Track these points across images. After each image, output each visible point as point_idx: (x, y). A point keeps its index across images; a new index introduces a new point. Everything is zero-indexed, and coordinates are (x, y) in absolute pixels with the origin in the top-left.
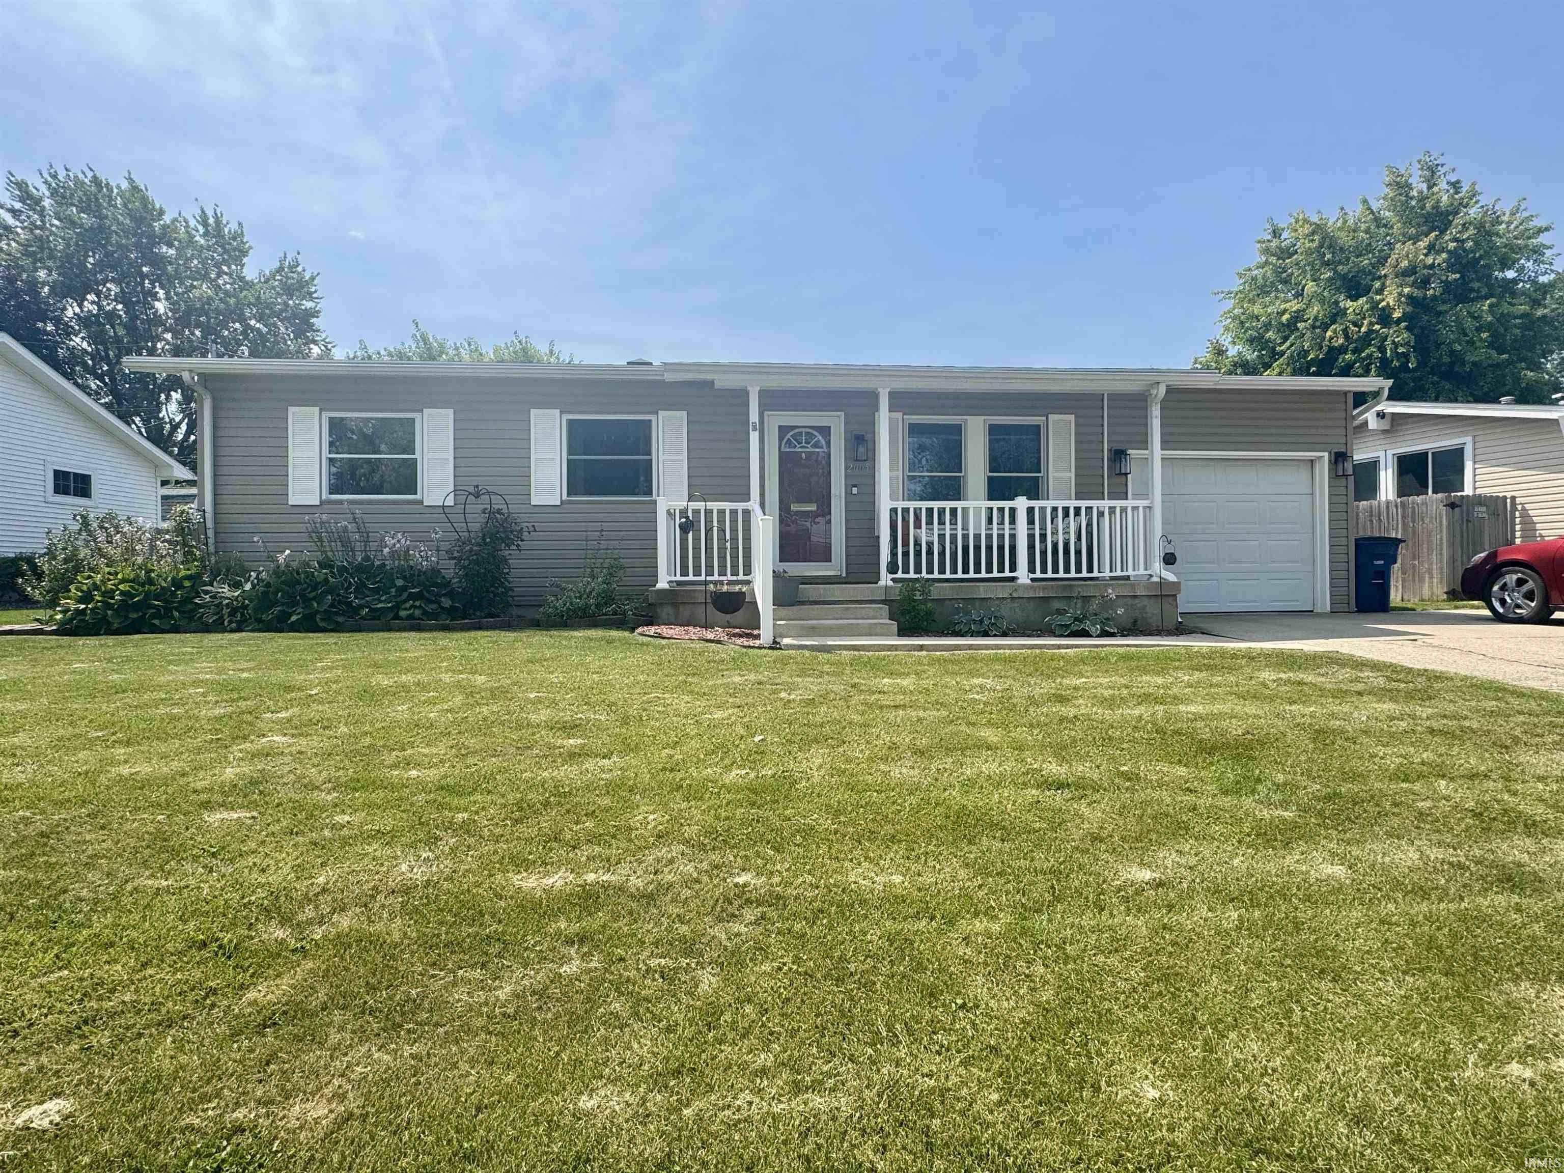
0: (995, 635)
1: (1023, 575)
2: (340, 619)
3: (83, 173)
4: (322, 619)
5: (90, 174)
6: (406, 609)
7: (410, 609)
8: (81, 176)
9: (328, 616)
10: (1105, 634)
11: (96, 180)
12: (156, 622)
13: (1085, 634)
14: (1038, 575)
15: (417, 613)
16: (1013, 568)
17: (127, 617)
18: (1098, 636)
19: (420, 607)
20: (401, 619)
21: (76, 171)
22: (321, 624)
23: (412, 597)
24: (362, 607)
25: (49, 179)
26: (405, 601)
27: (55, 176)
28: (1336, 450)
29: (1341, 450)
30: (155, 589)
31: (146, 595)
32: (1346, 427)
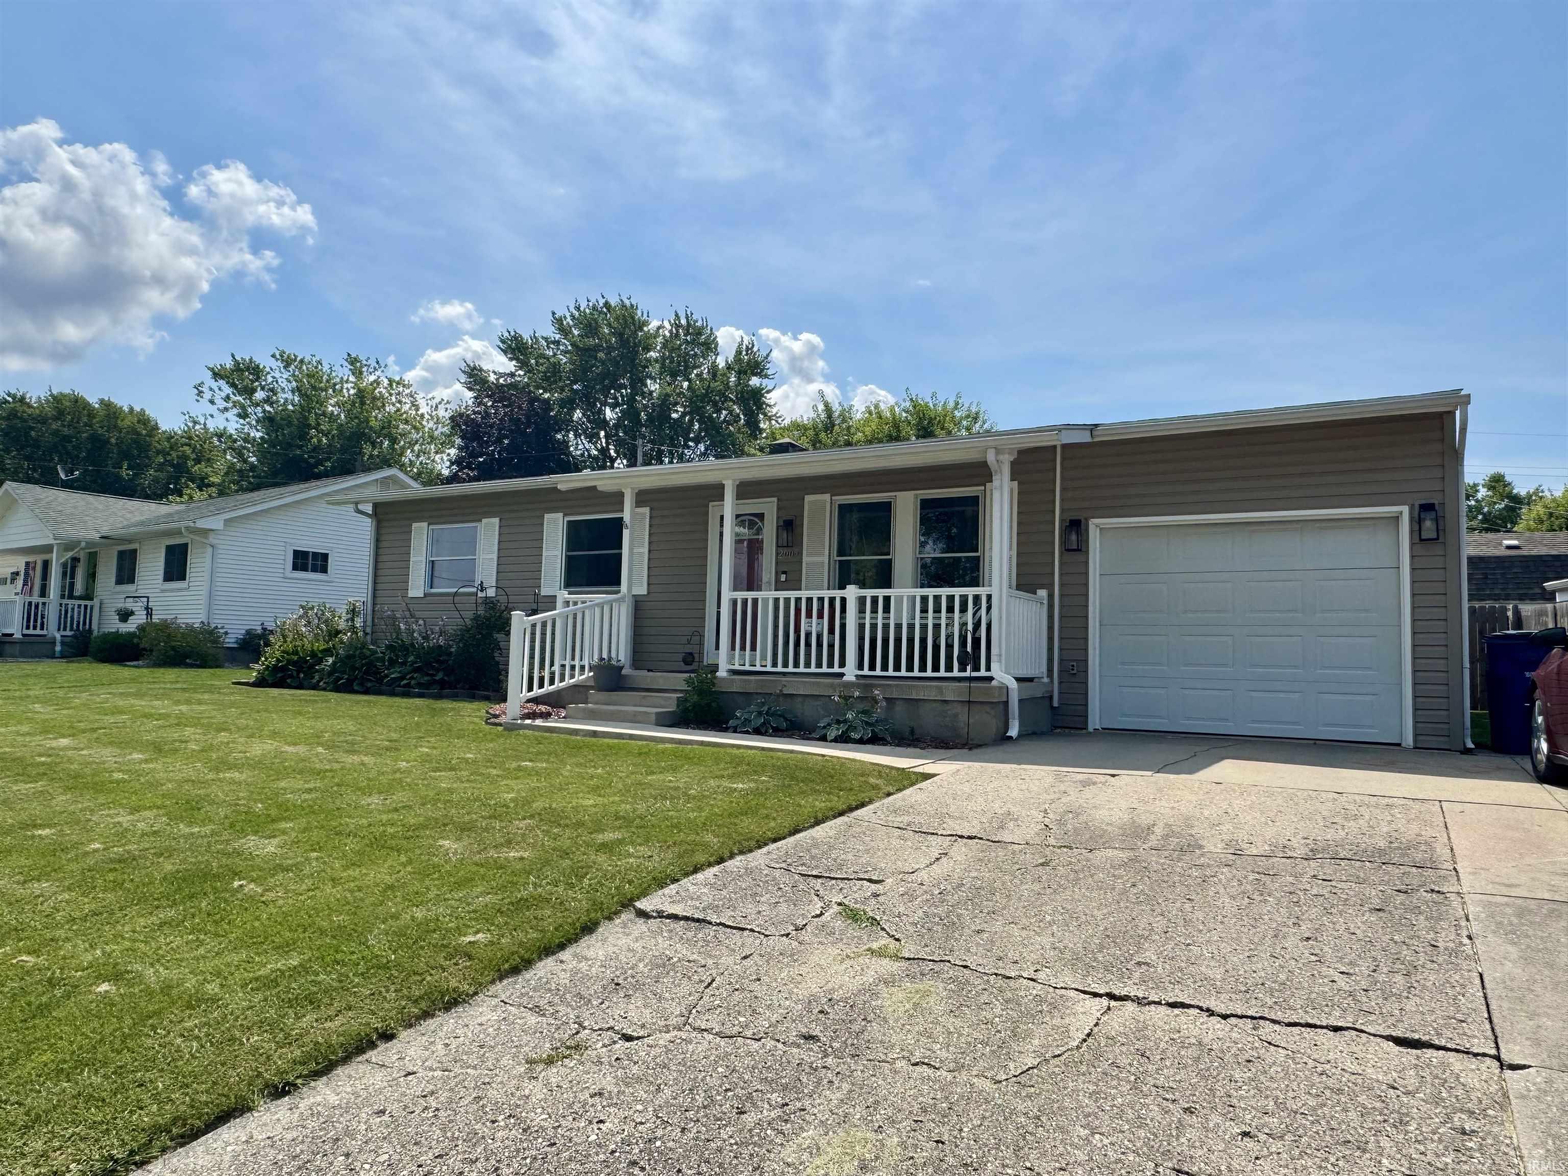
1: (850, 672)
2: (369, 685)
3: (599, 302)
5: (603, 302)
6: (407, 680)
7: (409, 679)
8: (597, 304)
10: (844, 739)
11: (606, 305)
14: (866, 672)
15: (413, 683)
16: (842, 664)
19: (416, 678)
21: (594, 299)
22: (356, 688)
23: (416, 670)
25: (575, 312)
26: (410, 673)
27: (578, 308)
28: (1423, 502)
29: (1432, 501)
30: (296, 658)
31: (289, 662)
32: (1443, 466)
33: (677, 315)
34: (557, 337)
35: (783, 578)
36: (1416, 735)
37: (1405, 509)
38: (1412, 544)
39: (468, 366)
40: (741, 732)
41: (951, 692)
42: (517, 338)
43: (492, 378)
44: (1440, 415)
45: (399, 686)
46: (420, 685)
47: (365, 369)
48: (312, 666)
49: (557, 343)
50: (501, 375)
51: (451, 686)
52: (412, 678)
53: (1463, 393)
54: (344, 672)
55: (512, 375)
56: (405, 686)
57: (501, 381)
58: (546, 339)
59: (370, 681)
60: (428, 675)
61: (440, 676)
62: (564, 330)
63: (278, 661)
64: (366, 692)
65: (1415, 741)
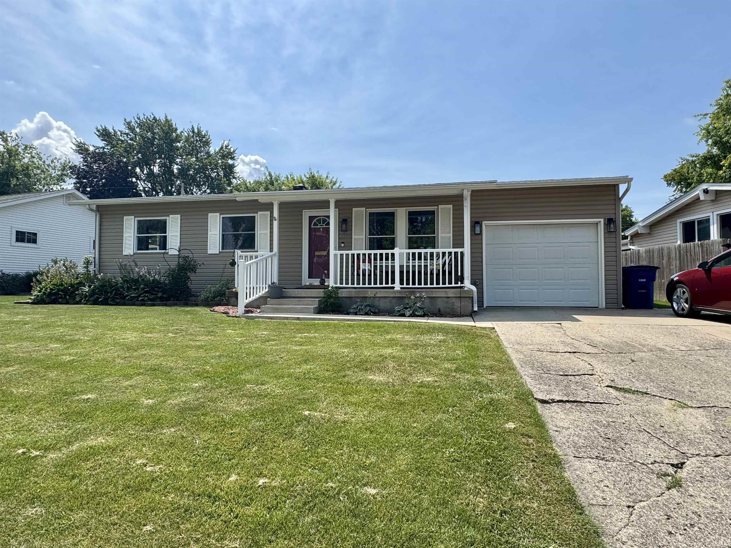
0: (362, 315)
1: (397, 286)
2: (118, 301)
3: (150, 116)
4: (111, 301)
5: (152, 116)
6: (142, 297)
7: (143, 297)
8: (149, 117)
9: (113, 299)
10: (413, 315)
11: (155, 118)
12: (60, 300)
13: (403, 315)
14: (405, 286)
15: (146, 298)
16: (393, 282)
17: (51, 298)
18: (409, 316)
19: (147, 296)
20: (138, 301)
21: (148, 115)
23: (146, 292)
24: (127, 296)
25: (137, 120)
26: (143, 294)
27: (139, 118)
28: (609, 218)
29: (612, 217)
30: (62, 288)
31: (59, 290)
32: (615, 204)
33: (193, 127)
34: (127, 131)
35: (343, 245)
36: (606, 303)
37: (602, 220)
38: (605, 233)
39: (77, 141)
40: (359, 315)
41: (451, 293)
42: (105, 130)
43: (91, 149)
44: (614, 185)
45: (138, 300)
46: (150, 299)
47: (9, 139)
48: (73, 292)
49: (127, 134)
50: (98, 148)
51: (168, 299)
52: (145, 296)
53: (629, 177)
54: (102, 294)
55: (104, 148)
56: (141, 300)
57: (97, 151)
58: (121, 132)
59: (118, 298)
60: (153, 294)
61: (160, 295)
62: (132, 129)
63: (51, 289)
64: (117, 304)
65: (606, 306)
